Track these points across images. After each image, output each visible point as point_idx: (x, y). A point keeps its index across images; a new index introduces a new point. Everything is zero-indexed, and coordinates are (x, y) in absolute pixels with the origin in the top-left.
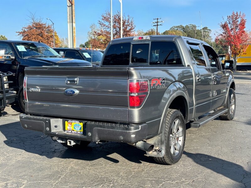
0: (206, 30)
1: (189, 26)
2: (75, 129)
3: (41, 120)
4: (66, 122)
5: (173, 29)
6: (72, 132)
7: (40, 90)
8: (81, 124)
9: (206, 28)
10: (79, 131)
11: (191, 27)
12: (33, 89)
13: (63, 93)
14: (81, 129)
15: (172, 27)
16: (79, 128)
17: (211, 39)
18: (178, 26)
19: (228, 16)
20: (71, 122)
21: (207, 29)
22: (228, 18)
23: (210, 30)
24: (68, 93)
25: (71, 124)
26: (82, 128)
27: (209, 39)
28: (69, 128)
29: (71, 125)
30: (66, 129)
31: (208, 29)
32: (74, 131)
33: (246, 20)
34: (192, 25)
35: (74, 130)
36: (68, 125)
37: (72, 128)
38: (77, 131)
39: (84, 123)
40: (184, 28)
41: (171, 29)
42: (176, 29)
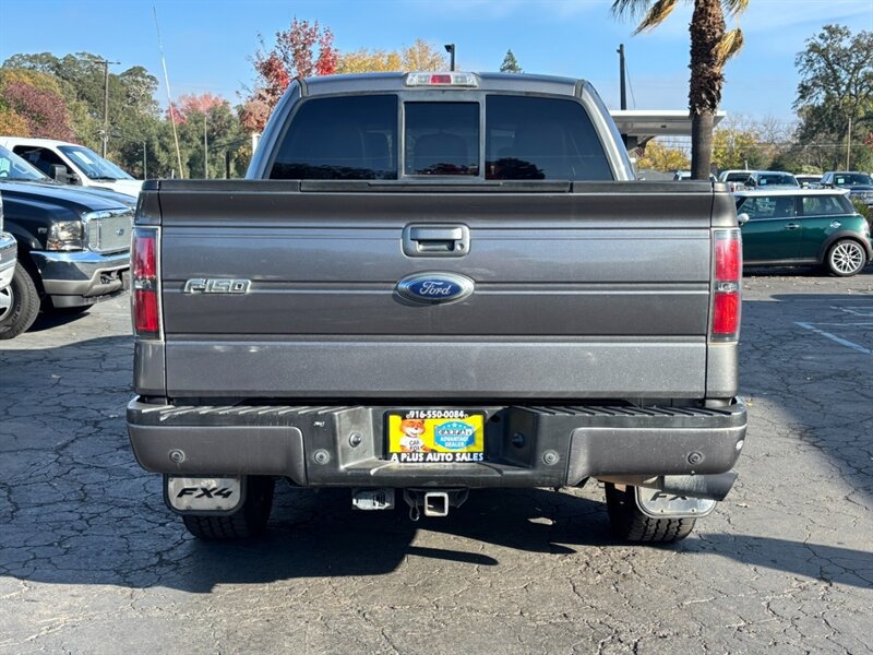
0: (140, 79)
1: (78, 58)
2: (443, 444)
3: (282, 420)
4: (395, 420)
5: (17, 64)
6: (430, 457)
7: (251, 288)
8: (476, 423)
9: (141, 69)
10: (465, 450)
11: (86, 62)
12: (201, 283)
13: (391, 292)
14: (471, 440)
15: (13, 59)
16: (466, 439)
17: (157, 112)
18: (35, 57)
19: (278, 34)
20: (423, 415)
21: (143, 76)
22: (279, 40)
23: (152, 78)
24: (427, 295)
25: (421, 425)
26: (480, 436)
27: (150, 108)
28: (406, 442)
29: (419, 431)
30: (394, 448)
31: (147, 74)
32: (433, 451)
33: (336, 50)
34: (90, 56)
35: (439, 448)
36: (401, 430)
37: (427, 440)
38: (454, 454)
39: (488, 417)
40: (59, 66)
41: (8, 62)
42: (28, 64)
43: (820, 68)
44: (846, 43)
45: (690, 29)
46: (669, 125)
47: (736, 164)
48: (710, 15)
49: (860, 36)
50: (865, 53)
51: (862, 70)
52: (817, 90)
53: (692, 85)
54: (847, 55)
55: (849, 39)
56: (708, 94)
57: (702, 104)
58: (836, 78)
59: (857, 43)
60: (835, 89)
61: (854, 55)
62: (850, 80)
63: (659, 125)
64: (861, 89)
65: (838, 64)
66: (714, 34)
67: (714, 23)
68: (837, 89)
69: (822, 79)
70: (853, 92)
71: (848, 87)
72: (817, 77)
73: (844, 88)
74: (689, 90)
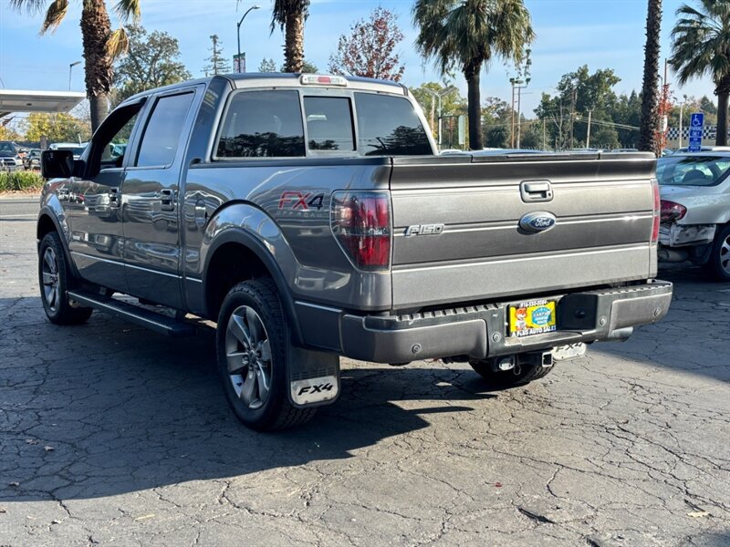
2: (536, 322)
3: (476, 316)
4: (512, 311)
8: (552, 307)
10: (547, 324)
13: (517, 226)
14: (549, 318)
20: (527, 305)
24: (538, 226)
25: (526, 312)
26: (554, 315)
28: (518, 324)
29: (525, 316)
30: (513, 328)
36: (516, 317)
37: (528, 321)
38: (542, 328)
39: (557, 303)
43: (125, 59)
44: (144, 40)
45: (81, 25)
46: (34, 104)
47: (60, 137)
48: (98, 14)
49: (154, 34)
50: (159, 48)
51: (158, 62)
52: (124, 77)
53: (87, 72)
54: (146, 50)
55: (145, 37)
56: (103, 79)
57: (98, 87)
58: (138, 68)
59: (152, 40)
60: (139, 76)
61: (151, 50)
62: (150, 69)
63: (25, 104)
64: (158, 77)
65: (140, 56)
66: (103, 30)
67: (102, 21)
68: (140, 76)
69: (128, 67)
70: (153, 79)
71: (149, 75)
72: (123, 66)
73: (145, 76)
74: (84, 76)
